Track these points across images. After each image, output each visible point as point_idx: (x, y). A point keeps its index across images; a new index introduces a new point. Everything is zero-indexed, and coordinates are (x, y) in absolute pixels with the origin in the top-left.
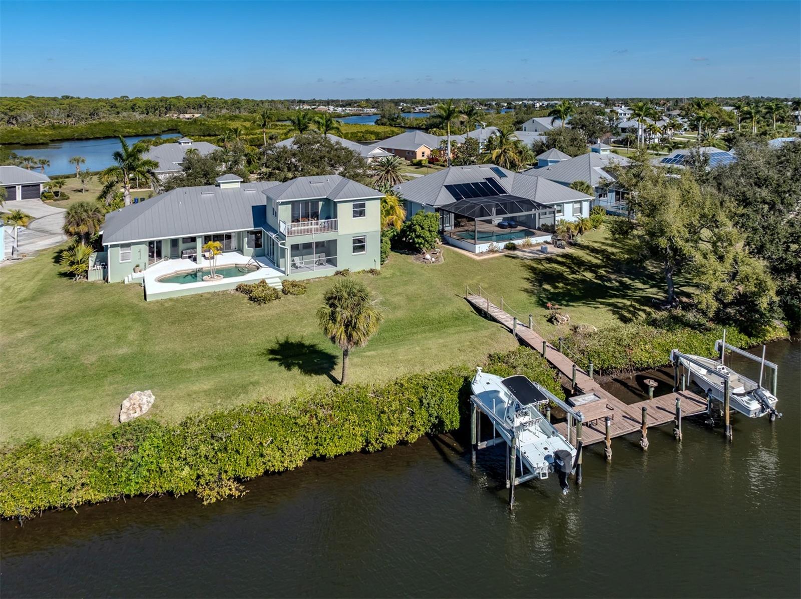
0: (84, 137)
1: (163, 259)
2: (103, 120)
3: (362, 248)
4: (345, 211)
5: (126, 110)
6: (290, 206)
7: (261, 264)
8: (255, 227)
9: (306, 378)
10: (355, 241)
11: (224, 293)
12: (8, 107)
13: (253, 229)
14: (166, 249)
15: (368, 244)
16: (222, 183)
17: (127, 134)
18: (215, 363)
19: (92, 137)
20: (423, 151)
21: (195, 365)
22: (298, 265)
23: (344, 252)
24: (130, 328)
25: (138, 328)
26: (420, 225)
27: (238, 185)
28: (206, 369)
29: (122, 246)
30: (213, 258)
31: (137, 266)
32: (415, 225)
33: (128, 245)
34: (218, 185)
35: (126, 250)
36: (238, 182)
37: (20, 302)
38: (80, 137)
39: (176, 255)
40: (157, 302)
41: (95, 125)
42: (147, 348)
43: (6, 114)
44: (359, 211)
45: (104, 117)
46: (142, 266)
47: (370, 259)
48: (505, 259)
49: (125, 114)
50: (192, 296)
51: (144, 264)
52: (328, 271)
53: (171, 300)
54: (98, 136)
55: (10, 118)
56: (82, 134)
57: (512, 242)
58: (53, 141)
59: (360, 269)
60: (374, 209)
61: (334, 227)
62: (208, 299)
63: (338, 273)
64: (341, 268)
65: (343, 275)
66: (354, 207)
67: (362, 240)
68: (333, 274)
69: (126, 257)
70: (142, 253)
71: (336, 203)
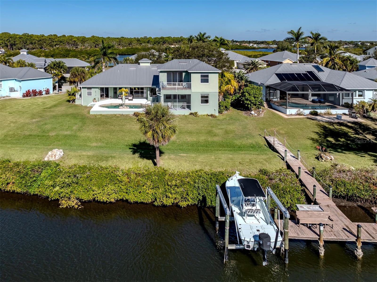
0: (123, 54)
1: (109, 98)
2: (134, 47)
3: (207, 101)
4: (196, 78)
5: (144, 42)
6: (166, 73)
9: (141, 160)
10: (202, 97)
11: (127, 116)
12: (95, 40)
13: (151, 86)
14: (111, 93)
15: (210, 99)
16: (141, 63)
18: (103, 145)
19: (127, 54)
20: (288, 62)
21: (94, 144)
22: (170, 106)
23: (196, 102)
24: (76, 124)
25: (80, 124)
27: (150, 65)
28: (97, 147)
29: (88, 88)
30: (132, 100)
31: (95, 99)
33: (91, 88)
34: (139, 64)
35: (89, 91)
36: (149, 62)
37: (44, 108)
38: (122, 54)
39: (116, 96)
40: (94, 115)
41: (129, 49)
42: (78, 134)
43: (94, 43)
44: (205, 79)
45: (134, 46)
46: (97, 99)
49: (143, 44)
50: (111, 115)
51: (98, 98)
52: (187, 112)
53: (101, 115)
54: (129, 53)
55: (96, 45)
56: (123, 52)
57: (315, 110)
59: (205, 113)
60: (214, 79)
61: (189, 87)
62: (118, 117)
63: (191, 114)
64: (193, 111)
65: (193, 115)
66: (202, 76)
67: (207, 97)
68: (189, 114)
69: (90, 94)
70: (97, 93)
71: (190, 74)
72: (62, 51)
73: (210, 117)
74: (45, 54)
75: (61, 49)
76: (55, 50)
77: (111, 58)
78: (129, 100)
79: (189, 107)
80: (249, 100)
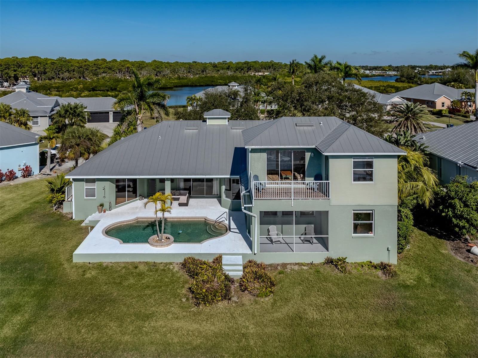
1: (138, 198)
2: (209, 75)
3: (369, 228)
5: (223, 69)
6: (265, 155)
8: (231, 174)
10: (357, 216)
11: (165, 268)
12: (156, 66)
13: (229, 177)
14: (141, 189)
15: (377, 222)
16: (209, 118)
17: (219, 84)
20: (443, 102)
26: (460, 199)
27: (226, 122)
29: (88, 181)
30: (186, 205)
31: (102, 205)
32: (453, 199)
33: (93, 181)
34: (205, 121)
35: (90, 186)
36: (225, 118)
40: (82, 266)
41: (202, 78)
43: (155, 70)
45: (209, 73)
46: (106, 206)
49: (221, 71)
50: (125, 265)
51: (108, 204)
53: (99, 265)
54: (202, 84)
55: (157, 73)
58: (176, 86)
61: (324, 191)
63: (330, 261)
64: (334, 254)
65: (336, 266)
66: (356, 165)
67: (369, 216)
68: (323, 260)
69: (91, 193)
71: (327, 157)
72: (109, 81)
73: (379, 273)
74: (84, 86)
75: (107, 79)
76: (100, 80)
77: (154, 103)
78: (181, 205)
79: (324, 243)
80: (466, 218)
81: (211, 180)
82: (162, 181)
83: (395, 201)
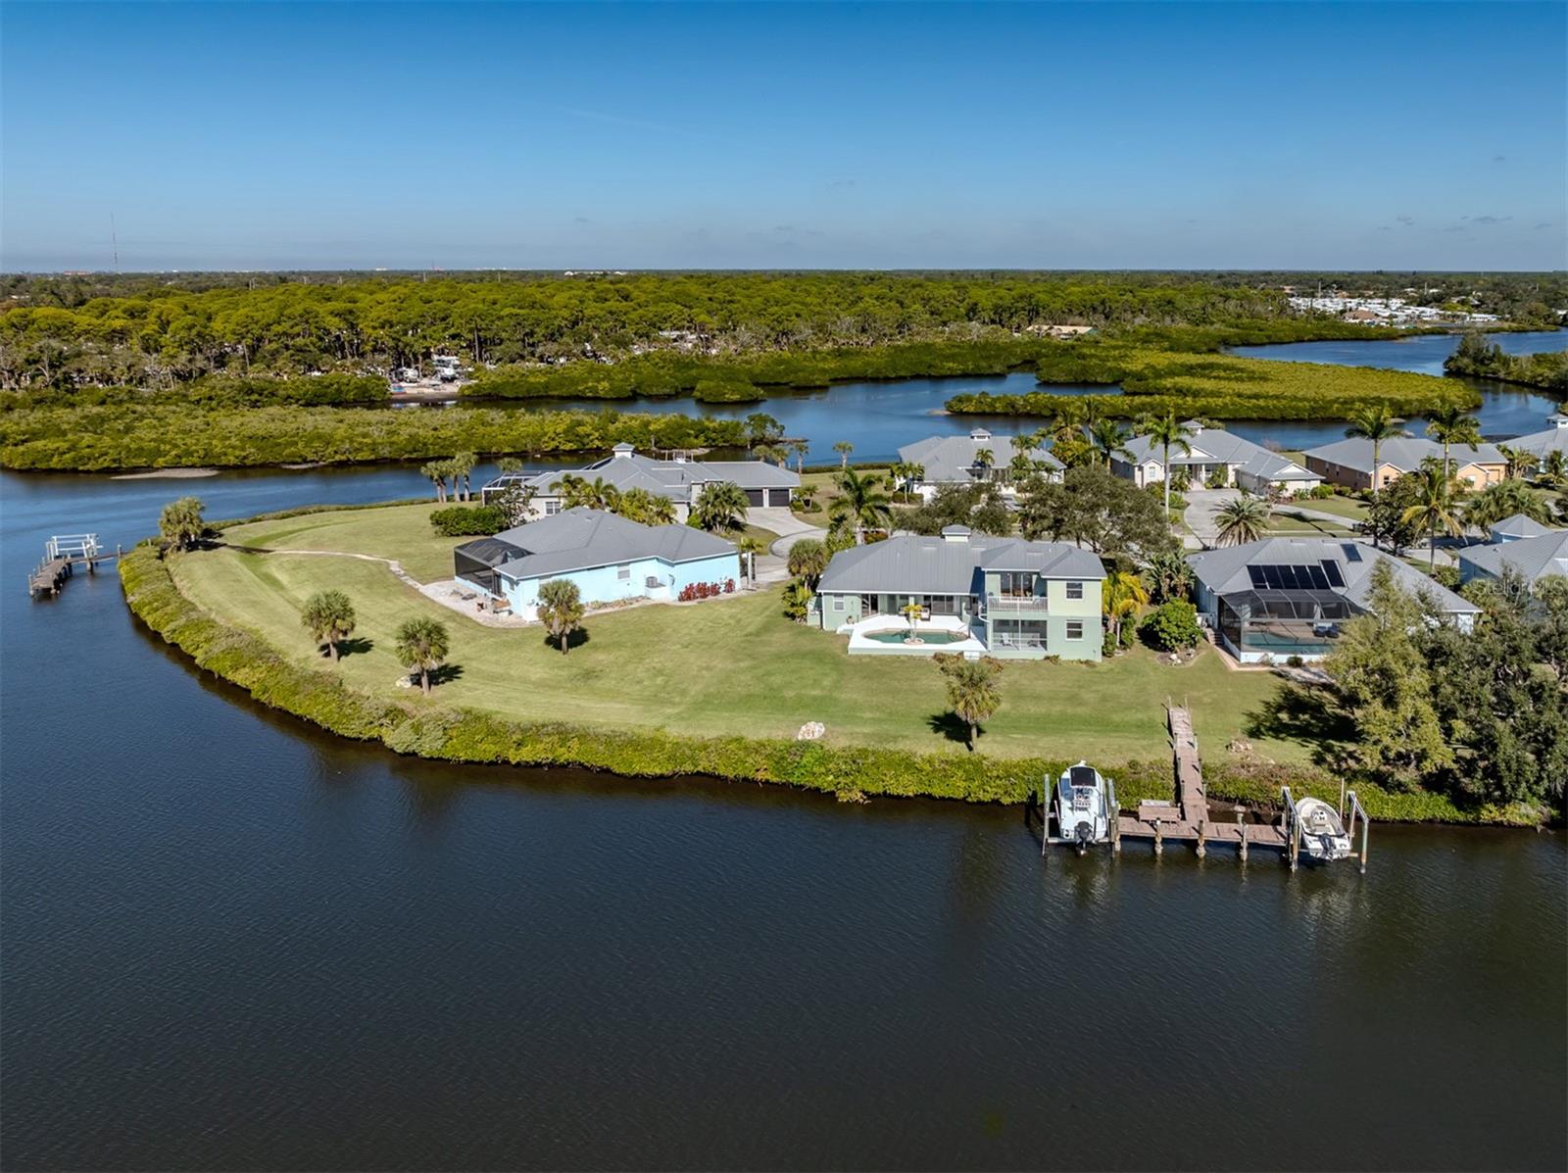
0: (881, 376)
1: (879, 614)
2: (917, 339)
3: (1079, 634)
4: (1056, 590)
6: (999, 576)
7: (972, 635)
8: (972, 591)
10: (1070, 625)
11: (921, 659)
13: (968, 594)
14: (882, 604)
15: (1086, 630)
16: (948, 535)
19: (893, 376)
22: (1006, 642)
23: (1057, 637)
24: (826, 675)
25: (834, 675)
27: (966, 539)
29: (836, 595)
30: (928, 620)
31: (850, 617)
33: (843, 595)
34: (944, 538)
35: (841, 599)
36: (966, 536)
38: (875, 375)
39: (893, 610)
40: (857, 656)
41: (903, 350)
42: (835, 694)
44: (1075, 591)
46: (854, 618)
47: (1089, 647)
48: (1269, 675)
50: (890, 656)
51: (856, 616)
52: (1038, 654)
53: (870, 656)
56: (878, 370)
57: (1299, 656)
59: (1076, 658)
60: (1094, 593)
61: (1044, 606)
62: (903, 662)
63: (1047, 658)
64: (1050, 653)
65: (1052, 660)
66: (1068, 586)
67: (1079, 626)
68: (1042, 658)
69: (839, 607)
70: (854, 605)
71: (1046, 580)
73: (1084, 666)
78: (923, 620)
79: (1044, 644)
81: (951, 598)
82: (906, 597)
83: (1101, 616)
